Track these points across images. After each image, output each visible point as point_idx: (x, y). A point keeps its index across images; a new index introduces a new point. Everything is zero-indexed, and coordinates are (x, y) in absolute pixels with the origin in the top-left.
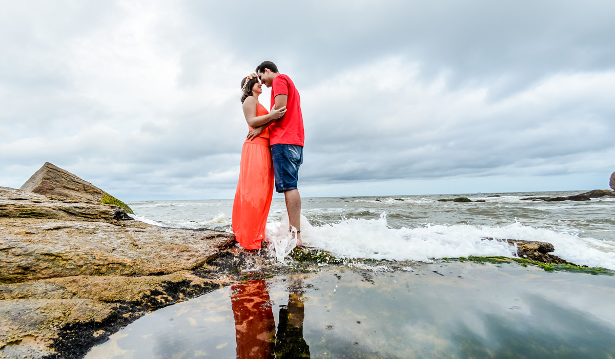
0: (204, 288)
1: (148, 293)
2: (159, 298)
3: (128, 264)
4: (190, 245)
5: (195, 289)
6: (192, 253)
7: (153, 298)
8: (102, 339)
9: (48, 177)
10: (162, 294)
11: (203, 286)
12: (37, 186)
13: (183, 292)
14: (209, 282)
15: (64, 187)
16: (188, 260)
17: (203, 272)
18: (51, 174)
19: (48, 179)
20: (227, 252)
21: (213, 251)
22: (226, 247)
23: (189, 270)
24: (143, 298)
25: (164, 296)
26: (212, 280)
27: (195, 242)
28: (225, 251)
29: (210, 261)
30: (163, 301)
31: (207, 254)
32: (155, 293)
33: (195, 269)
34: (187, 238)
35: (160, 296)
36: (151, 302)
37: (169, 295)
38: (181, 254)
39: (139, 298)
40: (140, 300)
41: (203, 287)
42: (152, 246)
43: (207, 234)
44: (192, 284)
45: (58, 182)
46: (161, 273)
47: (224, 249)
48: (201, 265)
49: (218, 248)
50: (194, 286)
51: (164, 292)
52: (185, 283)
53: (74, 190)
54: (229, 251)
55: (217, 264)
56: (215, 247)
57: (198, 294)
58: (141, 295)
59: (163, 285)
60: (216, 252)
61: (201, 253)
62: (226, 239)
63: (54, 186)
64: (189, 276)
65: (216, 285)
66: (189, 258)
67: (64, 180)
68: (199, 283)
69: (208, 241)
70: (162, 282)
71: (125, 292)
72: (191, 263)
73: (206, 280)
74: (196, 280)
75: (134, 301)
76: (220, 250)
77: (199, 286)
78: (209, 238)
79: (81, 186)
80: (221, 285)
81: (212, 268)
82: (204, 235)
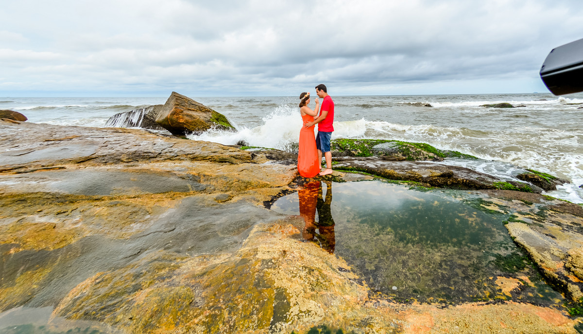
7: (279, 195)
8: (272, 204)
9: (177, 103)
12: (173, 110)
13: (287, 193)
15: (188, 109)
17: (292, 186)
18: (179, 101)
19: (178, 105)
26: (294, 189)
27: (287, 173)
29: (293, 181)
31: (292, 178)
32: (279, 193)
33: (289, 185)
34: (284, 171)
37: (283, 194)
38: (283, 179)
41: (292, 191)
45: (184, 106)
46: (279, 187)
48: (291, 183)
49: (296, 175)
52: (287, 190)
53: (194, 110)
55: (296, 182)
57: (291, 194)
58: (276, 194)
61: (289, 178)
63: (182, 110)
64: (287, 187)
66: (286, 181)
67: (186, 104)
69: (292, 171)
70: (280, 190)
71: (271, 193)
72: (287, 183)
74: (290, 189)
75: (275, 196)
78: (292, 169)
79: (197, 108)
81: (294, 184)
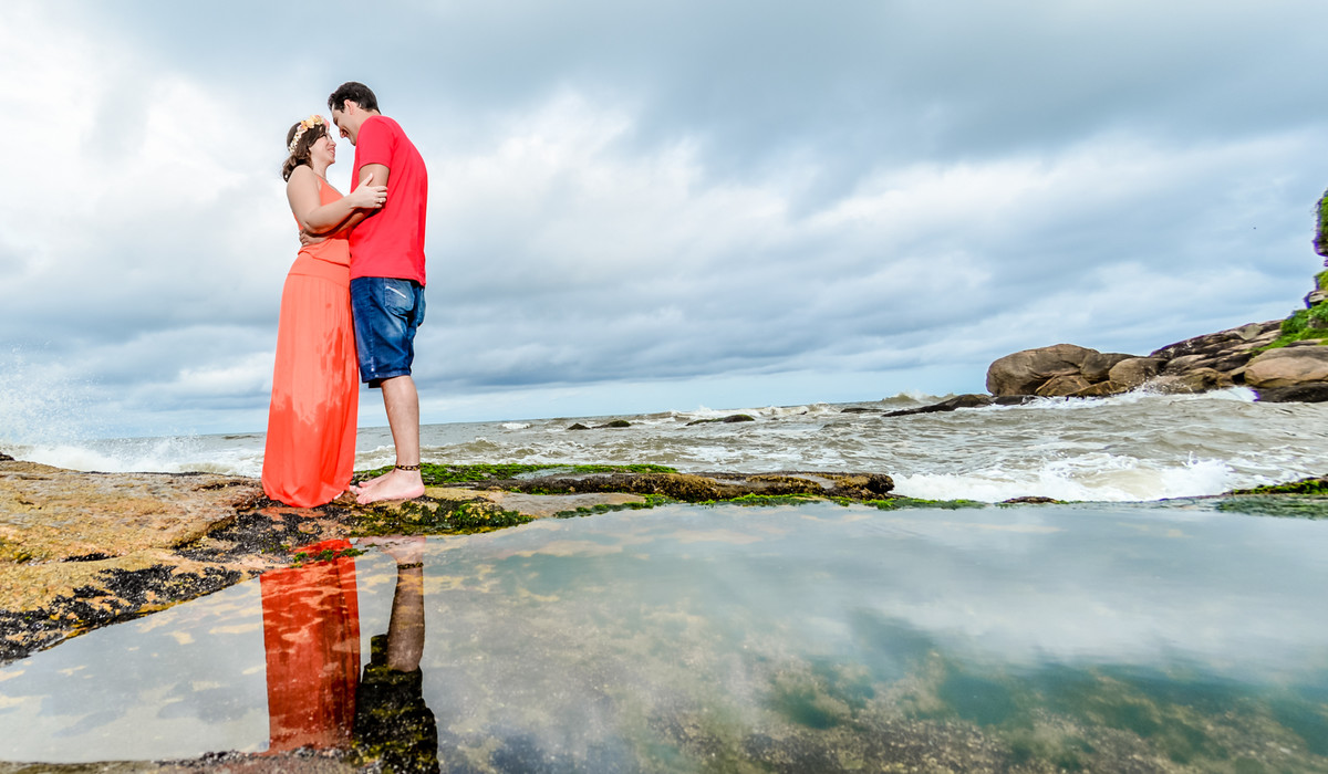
0: (204, 579)
1: (69, 594)
2: (96, 604)
3: (10, 538)
4: (164, 501)
5: (186, 582)
6: (173, 516)
7: (81, 603)
10: (102, 594)
11: (202, 575)
13: (157, 590)
14: (216, 568)
16: (163, 529)
17: (201, 552)
20: (255, 515)
21: (220, 513)
22: (252, 505)
23: (166, 548)
24: (57, 602)
25: (109, 598)
26: (224, 565)
27: (176, 496)
28: (250, 513)
29: (216, 531)
30: (107, 607)
31: (209, 517)
32: (87, 592)
33: (180, 547)
34: (157, 488)
35: (98, 599)
36: (75, 610)
37: (120, 595)
38: (144, 517)
39: (45, 603)
40: (46, 609)
41: (203, 577)
42: (69, 502)
43: (206, 480)
44: (175, 572)
46: (97, 557)
47: (247, 510)
48: (194, 540)
49: (235, 506)
50: (180, 576)
51: (108, 591)
52: (160, 571)
54: (261, 512)
55: (231, 538)
56: (225, 504)
57: (190, 595)
58: (49, 598)
59: (104, 576)
60: (229, 515)
61: (193, 515)
62: (250, 489)
64: (166, 557)
65: (232, 573)
66: (164, 525)
68: (192, 571)
69: (209, 492)
70: (102, 572)
71: (7, 593)
72: (172, 535)
73: (208, 565)
74: (186, 565)
75: (34, 612)
76: (238, 512)
77: (193, 576)
78: (213, 487)
80: (244, 572)
81: (222, 545)
82: (199, 482)
